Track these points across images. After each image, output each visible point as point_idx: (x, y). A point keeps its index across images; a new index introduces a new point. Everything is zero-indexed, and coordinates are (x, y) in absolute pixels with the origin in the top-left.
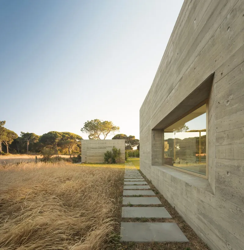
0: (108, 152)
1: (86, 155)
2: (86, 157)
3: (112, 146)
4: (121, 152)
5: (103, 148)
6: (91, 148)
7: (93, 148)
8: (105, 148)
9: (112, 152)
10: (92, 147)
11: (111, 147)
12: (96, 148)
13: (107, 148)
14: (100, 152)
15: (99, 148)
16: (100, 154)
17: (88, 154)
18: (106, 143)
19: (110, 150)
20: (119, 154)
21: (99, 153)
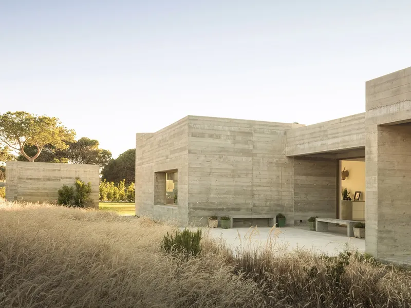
0: (65, 188)
1: (16, 193)
2: (16, 195)
3: (74, 175)
4: (93, 188)
5: (54, 180)
6: (27, 179)
7: (31, 179)
8: (57, 179)
9: (75, 188)
10: (30, 177)
11: (70, 178)
12: (38, 179)
13: (61, 179)
14: (48, 187)
15: (44, 180)
16: (46, 191)
17: (20, 190)
18: (60, 170)
19: (70, 183)
20: (87, 192)
21: (45, 189)
